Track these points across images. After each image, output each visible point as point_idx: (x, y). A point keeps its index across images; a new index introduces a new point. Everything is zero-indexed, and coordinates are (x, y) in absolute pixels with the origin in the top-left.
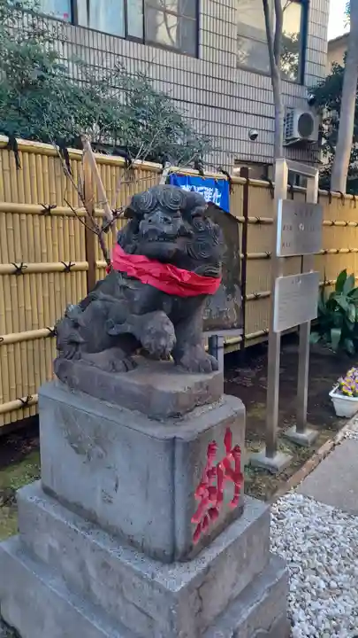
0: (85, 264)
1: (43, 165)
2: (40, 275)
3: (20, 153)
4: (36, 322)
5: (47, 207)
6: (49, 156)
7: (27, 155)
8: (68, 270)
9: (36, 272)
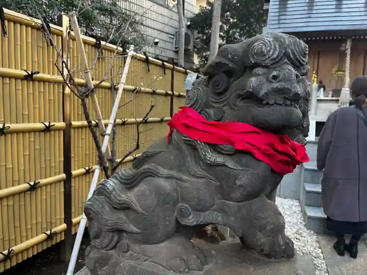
0: (62, 124)
1: (27, 36)
2: (15, 135)
3: (6, 22)
4: (16, 178)
5: (30, 73)
6: (33, 27)
7: (12, 24)
8: (48, 129)
9: (18, 132)
